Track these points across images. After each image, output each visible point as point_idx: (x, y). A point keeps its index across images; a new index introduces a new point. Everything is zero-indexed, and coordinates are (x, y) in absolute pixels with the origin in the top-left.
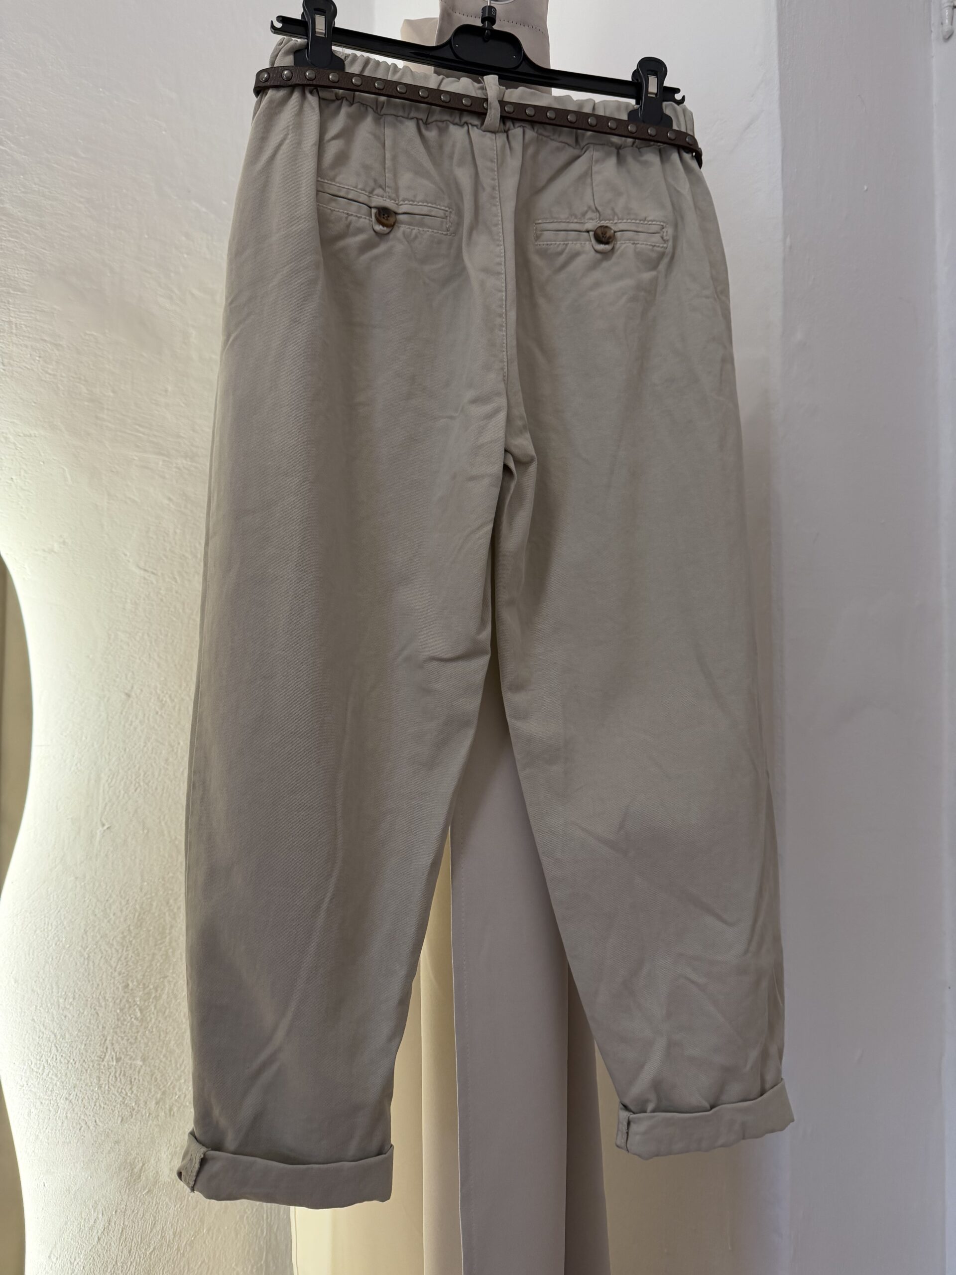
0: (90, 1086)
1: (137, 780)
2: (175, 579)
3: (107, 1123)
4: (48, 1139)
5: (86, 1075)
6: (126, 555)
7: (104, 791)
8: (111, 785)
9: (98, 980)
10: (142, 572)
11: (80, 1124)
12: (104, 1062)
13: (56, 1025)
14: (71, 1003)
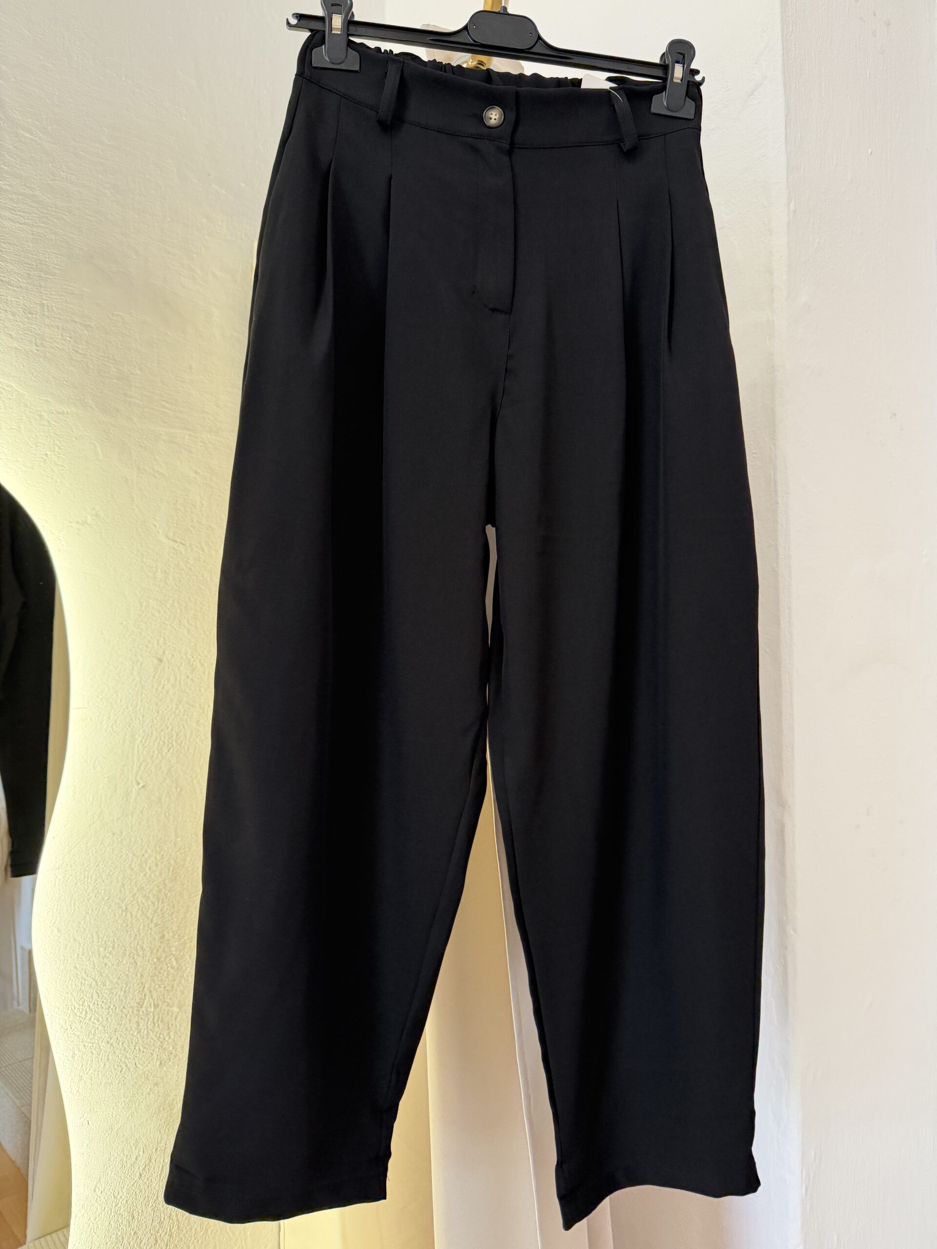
0: (130, 1031)
1: (170, 741)
2: (203, 549)
3: (147, 1066)
4: (91, 1080)
5: (126, 1020)
6: (155, 526)
7: (138, 751)
8: (145, 746)
9: (135, 931)
10: (171, 543)
11: (121, 1066)
12: (143, 1009)
13: (96, 973)
14: (111, 952)
